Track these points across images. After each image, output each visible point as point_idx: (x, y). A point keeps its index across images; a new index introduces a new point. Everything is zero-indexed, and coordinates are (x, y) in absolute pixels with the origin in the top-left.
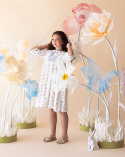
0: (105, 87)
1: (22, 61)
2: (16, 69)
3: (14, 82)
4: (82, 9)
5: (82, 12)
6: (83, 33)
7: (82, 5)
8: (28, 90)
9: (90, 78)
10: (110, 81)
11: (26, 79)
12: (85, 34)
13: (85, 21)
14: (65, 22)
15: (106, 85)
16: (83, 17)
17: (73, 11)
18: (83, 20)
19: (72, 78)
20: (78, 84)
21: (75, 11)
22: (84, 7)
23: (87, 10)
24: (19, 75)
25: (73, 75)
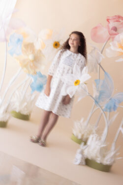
0: (113, 106)
1: (40, 51)
2: (31, 57)
3: (25, 69)
4: (117, 21)
5: (116, 24)
6: (110, 46)
7: (119, 17)
8: (35, 81)
9: (101, 93)
10: (120, 102)
11: (37, 71)
12: (112, 48)
13: (116, 35)
14: (96, 28)
15: (115, 106)
16: (115, 29)
17: (108, 20)
18: (114, 32)
19: (84, 86)
20: (88, 94)
21: (110, 21)
22: (120, 20)
23: (121, 24)
24: (32, 64)
25: (86, 84)
